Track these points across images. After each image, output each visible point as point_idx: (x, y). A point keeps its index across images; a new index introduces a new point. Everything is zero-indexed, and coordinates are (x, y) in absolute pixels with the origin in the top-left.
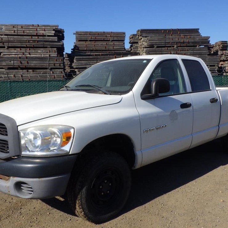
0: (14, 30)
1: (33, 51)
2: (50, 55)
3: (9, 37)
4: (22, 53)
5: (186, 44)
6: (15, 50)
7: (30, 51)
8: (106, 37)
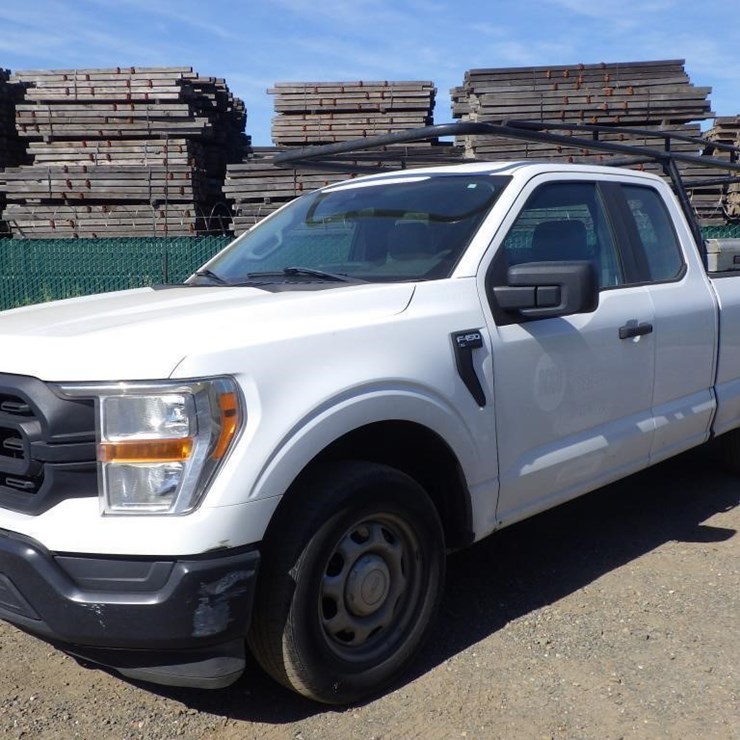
0: (68, 88)
1: (120, 149)
2: (166, 160)
3: (53, 107)
4: (87, 156)
5: (619, 116)
6: (71, 146)
7: (112, 149)
8: (368, 98)
